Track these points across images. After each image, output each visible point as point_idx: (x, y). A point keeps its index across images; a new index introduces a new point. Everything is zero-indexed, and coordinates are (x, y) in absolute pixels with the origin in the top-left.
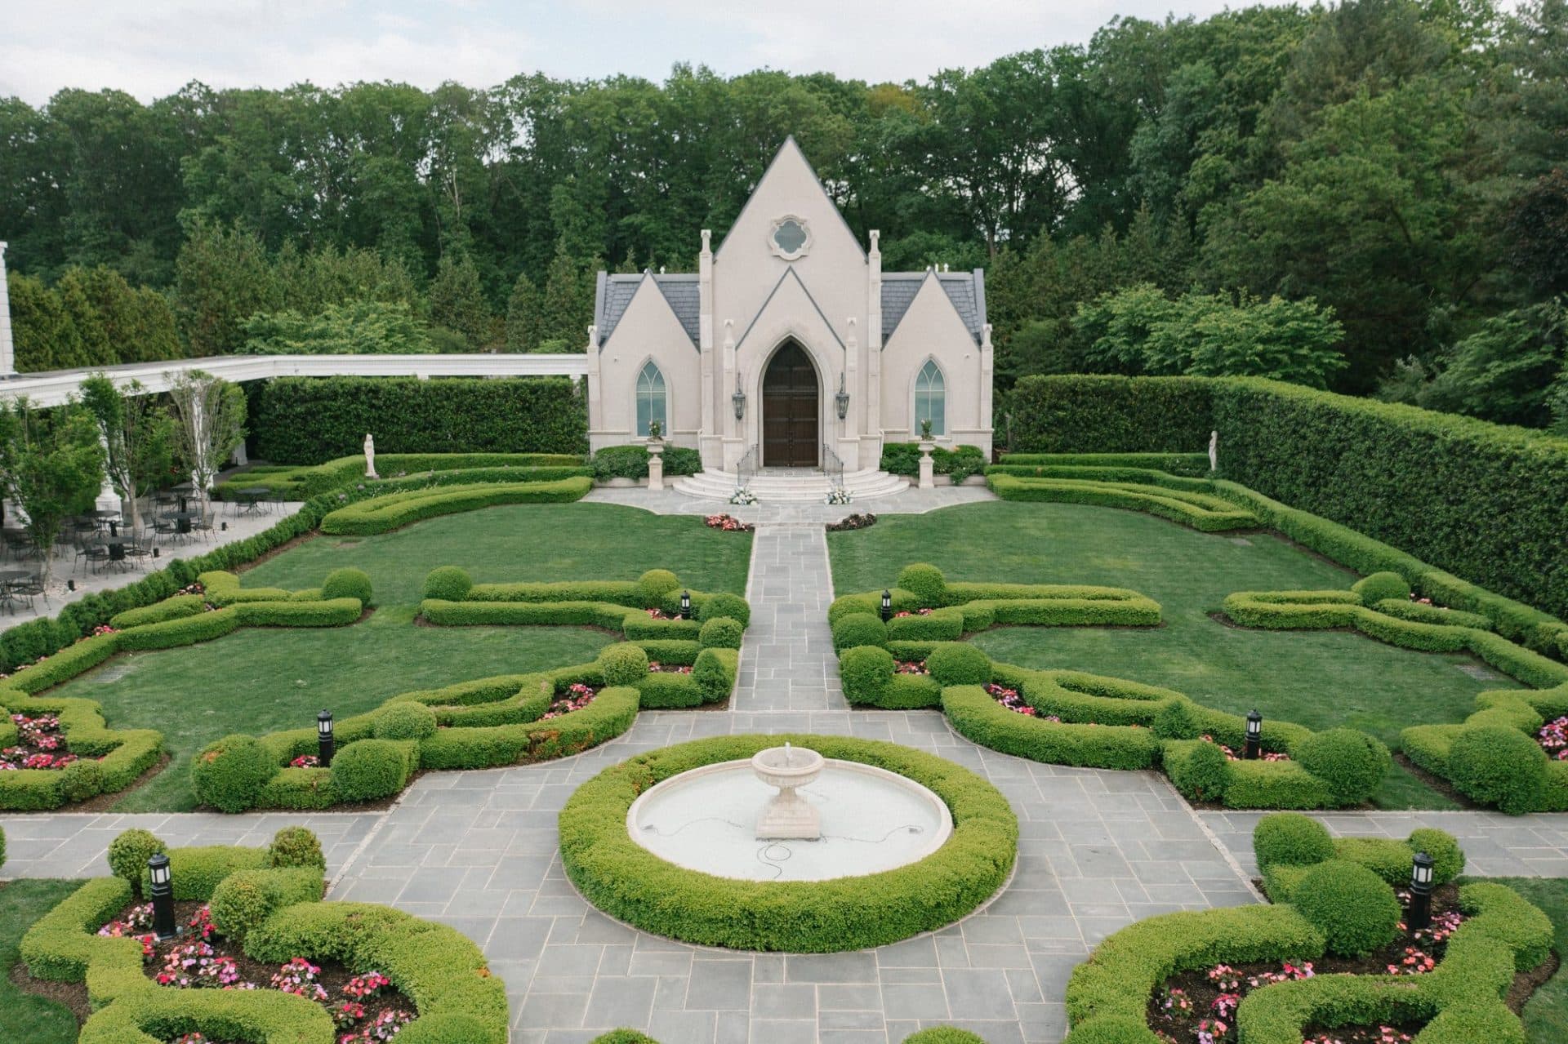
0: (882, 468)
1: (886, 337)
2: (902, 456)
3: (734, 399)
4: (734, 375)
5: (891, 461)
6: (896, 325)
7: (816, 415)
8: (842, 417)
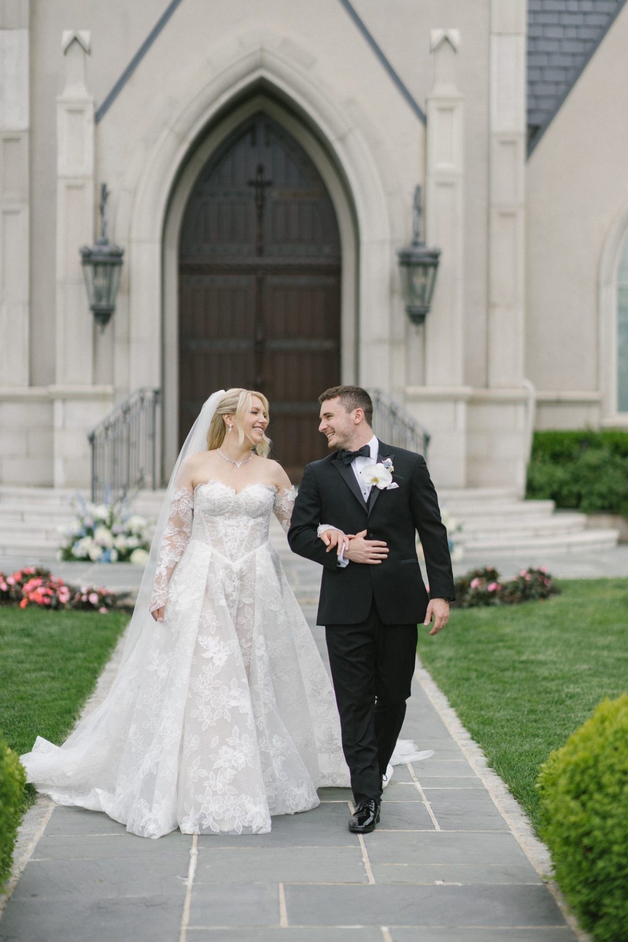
0: (533, 491)
1: (534, 133)
2: (591, 457)
3: (87, 257)
4: (89, 196)
5: (561, 473)
6: (560, 100)
7: (335, 333)
8: (418, 317)
